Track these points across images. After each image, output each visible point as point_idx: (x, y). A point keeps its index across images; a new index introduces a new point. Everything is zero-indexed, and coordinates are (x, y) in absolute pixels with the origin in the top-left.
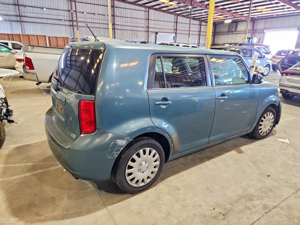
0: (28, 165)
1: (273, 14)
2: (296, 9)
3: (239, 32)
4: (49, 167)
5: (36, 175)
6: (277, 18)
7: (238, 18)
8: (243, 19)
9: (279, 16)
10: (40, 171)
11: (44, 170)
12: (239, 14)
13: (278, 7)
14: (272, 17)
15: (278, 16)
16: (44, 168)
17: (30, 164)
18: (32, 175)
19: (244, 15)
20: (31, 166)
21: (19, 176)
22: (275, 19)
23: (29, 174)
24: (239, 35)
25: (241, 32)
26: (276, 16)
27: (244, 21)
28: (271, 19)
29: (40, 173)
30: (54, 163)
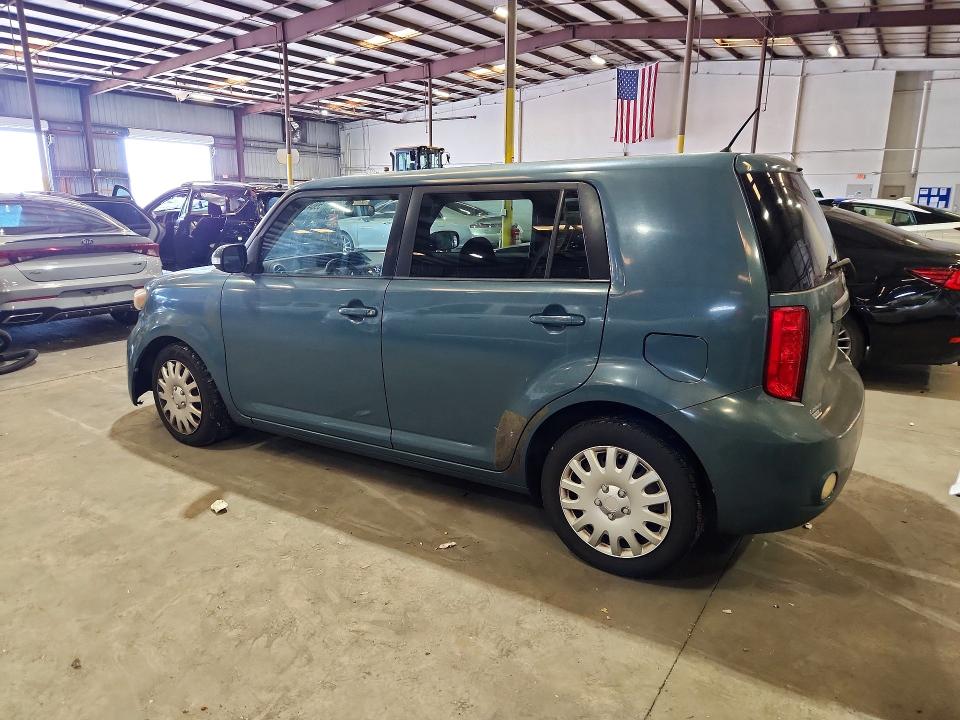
0: (911, 603)
4: (846, 561)
5: (891, 560)
10: (879, 563)
11: (864, 560)
16: (861, 564)
17: (903, 601)
18: (903, 565)
20: (901, 594)
21: (946, 583)
23: (913, 573)
29: (880, 558)
30: (824, 560)
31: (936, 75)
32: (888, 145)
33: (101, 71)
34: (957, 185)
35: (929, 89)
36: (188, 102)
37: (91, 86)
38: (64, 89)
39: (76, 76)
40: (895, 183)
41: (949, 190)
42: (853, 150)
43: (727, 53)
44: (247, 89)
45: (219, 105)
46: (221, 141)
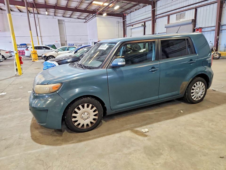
31: (65, 21)
32: (60, 35)
34: (74, 43)
35: (65, 24)
40: (63, 43)
41: (73, 44)
42: (54, 36)
43: (18, 10)
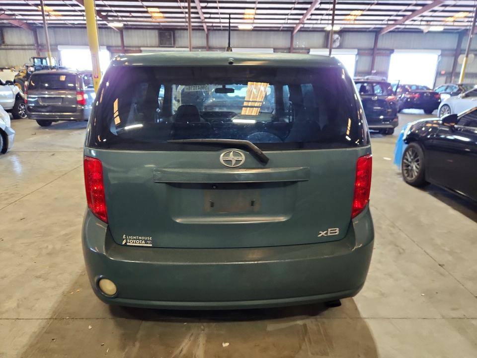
1: (66, 22)
2: (101, 19)
3: (12, 47)
6: (71, 29)
7: (5, 21)
8: (15, 23)
9: (76, 26)
12: (6, 13)
13: (74, 11)
14: (65, 27)
15: (73, 26)
19: (17, 17)
22: (68, 29)
24: (13, 51)
25: (15, 47)
26: (71, 25)
27: (17, 27)
28: (62, 29)
33: (383, 22)
36: (429, 32)
37: (380, 31)
38: (369, 33)
39: (373, 26)
44: (466, 20)
45: (445, 32)
46: (446, 52)
